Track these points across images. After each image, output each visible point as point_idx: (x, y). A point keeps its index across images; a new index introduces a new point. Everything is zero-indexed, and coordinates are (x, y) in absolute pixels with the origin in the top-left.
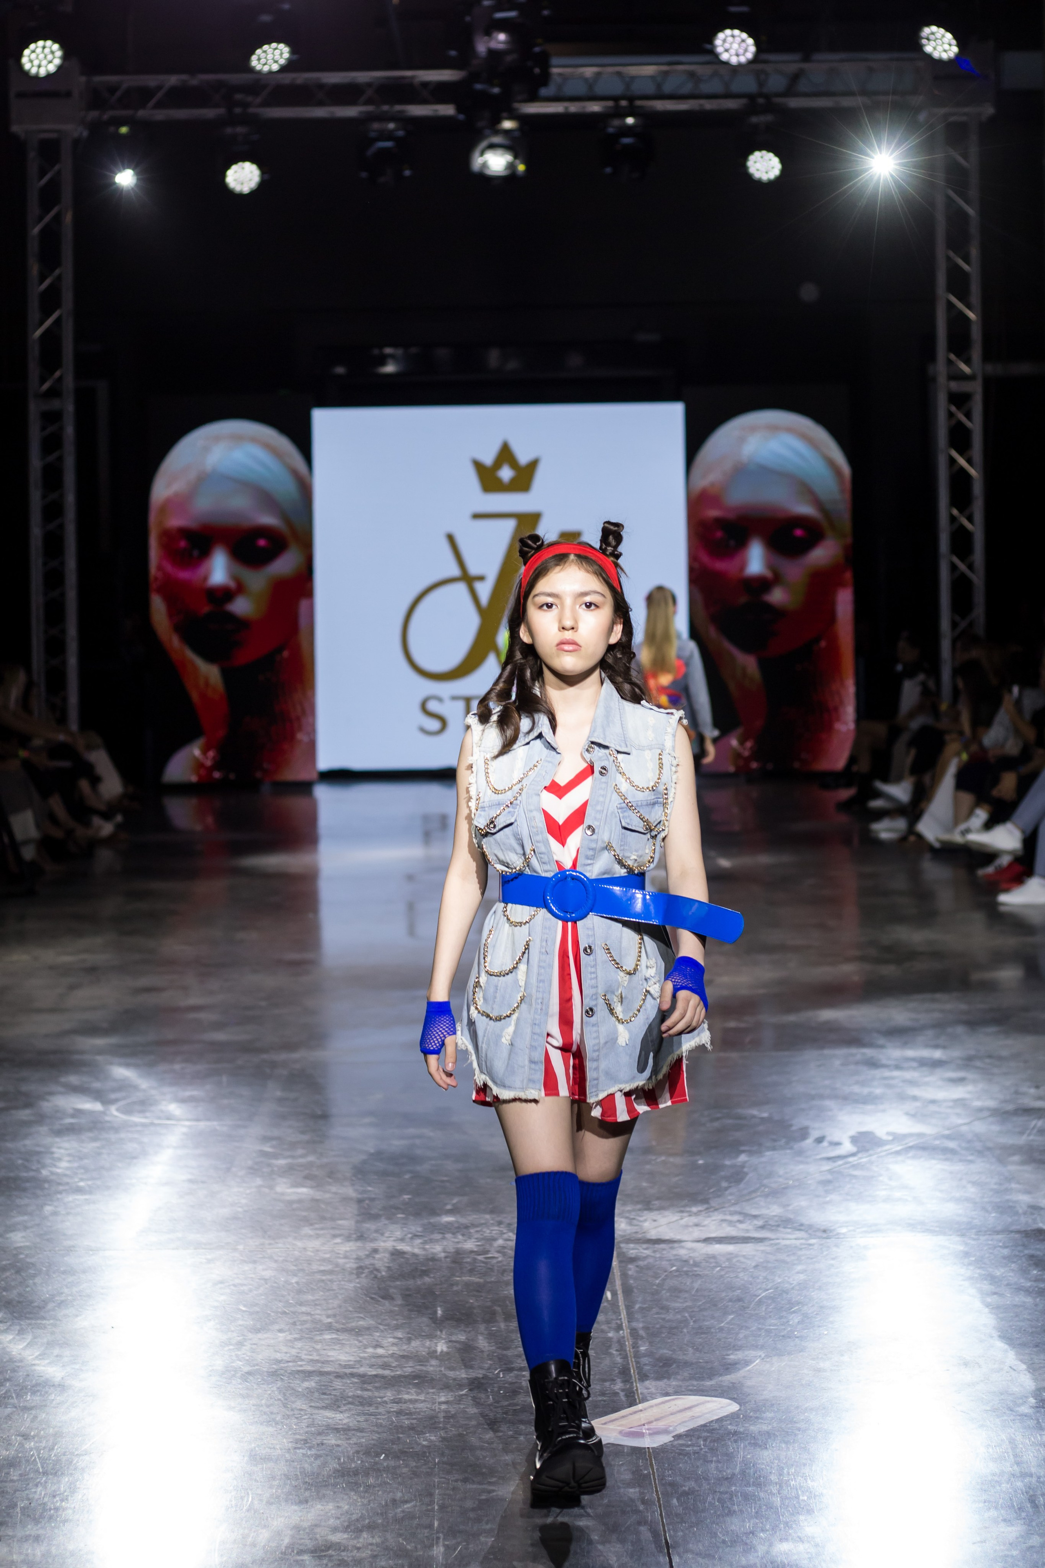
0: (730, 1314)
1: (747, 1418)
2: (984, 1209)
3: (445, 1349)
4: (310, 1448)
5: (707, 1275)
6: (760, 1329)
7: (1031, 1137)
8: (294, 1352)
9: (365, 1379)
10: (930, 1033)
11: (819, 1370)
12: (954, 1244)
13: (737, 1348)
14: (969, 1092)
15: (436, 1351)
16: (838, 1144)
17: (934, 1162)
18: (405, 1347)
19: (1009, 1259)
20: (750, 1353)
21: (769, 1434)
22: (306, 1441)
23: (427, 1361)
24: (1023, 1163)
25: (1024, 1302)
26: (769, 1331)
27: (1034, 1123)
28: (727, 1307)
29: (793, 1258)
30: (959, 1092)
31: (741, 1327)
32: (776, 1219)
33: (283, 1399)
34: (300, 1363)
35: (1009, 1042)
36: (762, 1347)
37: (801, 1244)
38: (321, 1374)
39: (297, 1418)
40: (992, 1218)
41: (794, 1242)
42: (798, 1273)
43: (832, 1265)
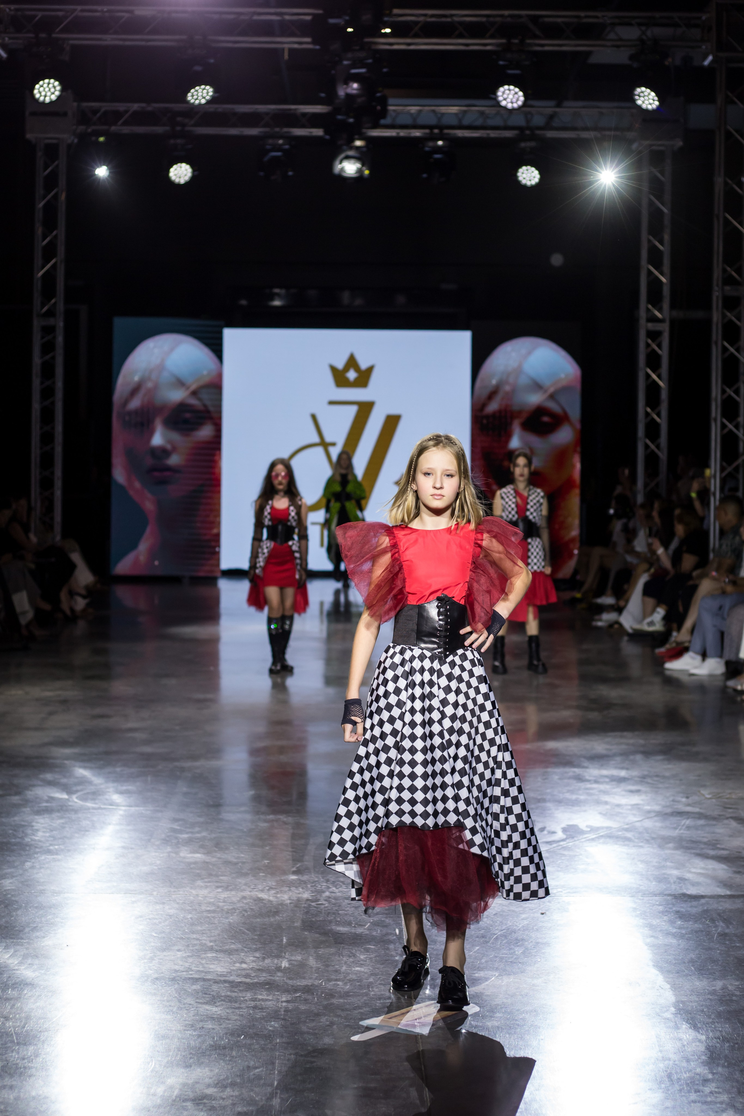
0: (477, 946)
1: (484, 1016)
2: (648, 879)
3: (287, 966)
4: (195, 1030)
6: (496, 957)
7: (682, 831)
8: (187, 965)
9: (233, 985)
10: (618, 759)
11: (534, 985)
12: (626, 902)
13: (480, 969)
14: (642, 800)
15: (281, 967)
16: (554, 833)
17: (617, 846)
18: (261, 963)
19: (663, 913)
20: (490, 973)
21: (498, 1028)
22: (192, 1026)
23: (275, 973)
24: (676, 848)
25: (671, 943)
26: (502, 959)
27: (683, 822)
28: (475, 941)
29: (520, 909)
30: (635, 800)
31: (484, 955)
33: (178, 997)
34: (190, 973)
35: (670, 766)
36: (497, 969)
38: (204, 980)
39: (187, 1010)
40: (654, 886)
42: (523, 919)
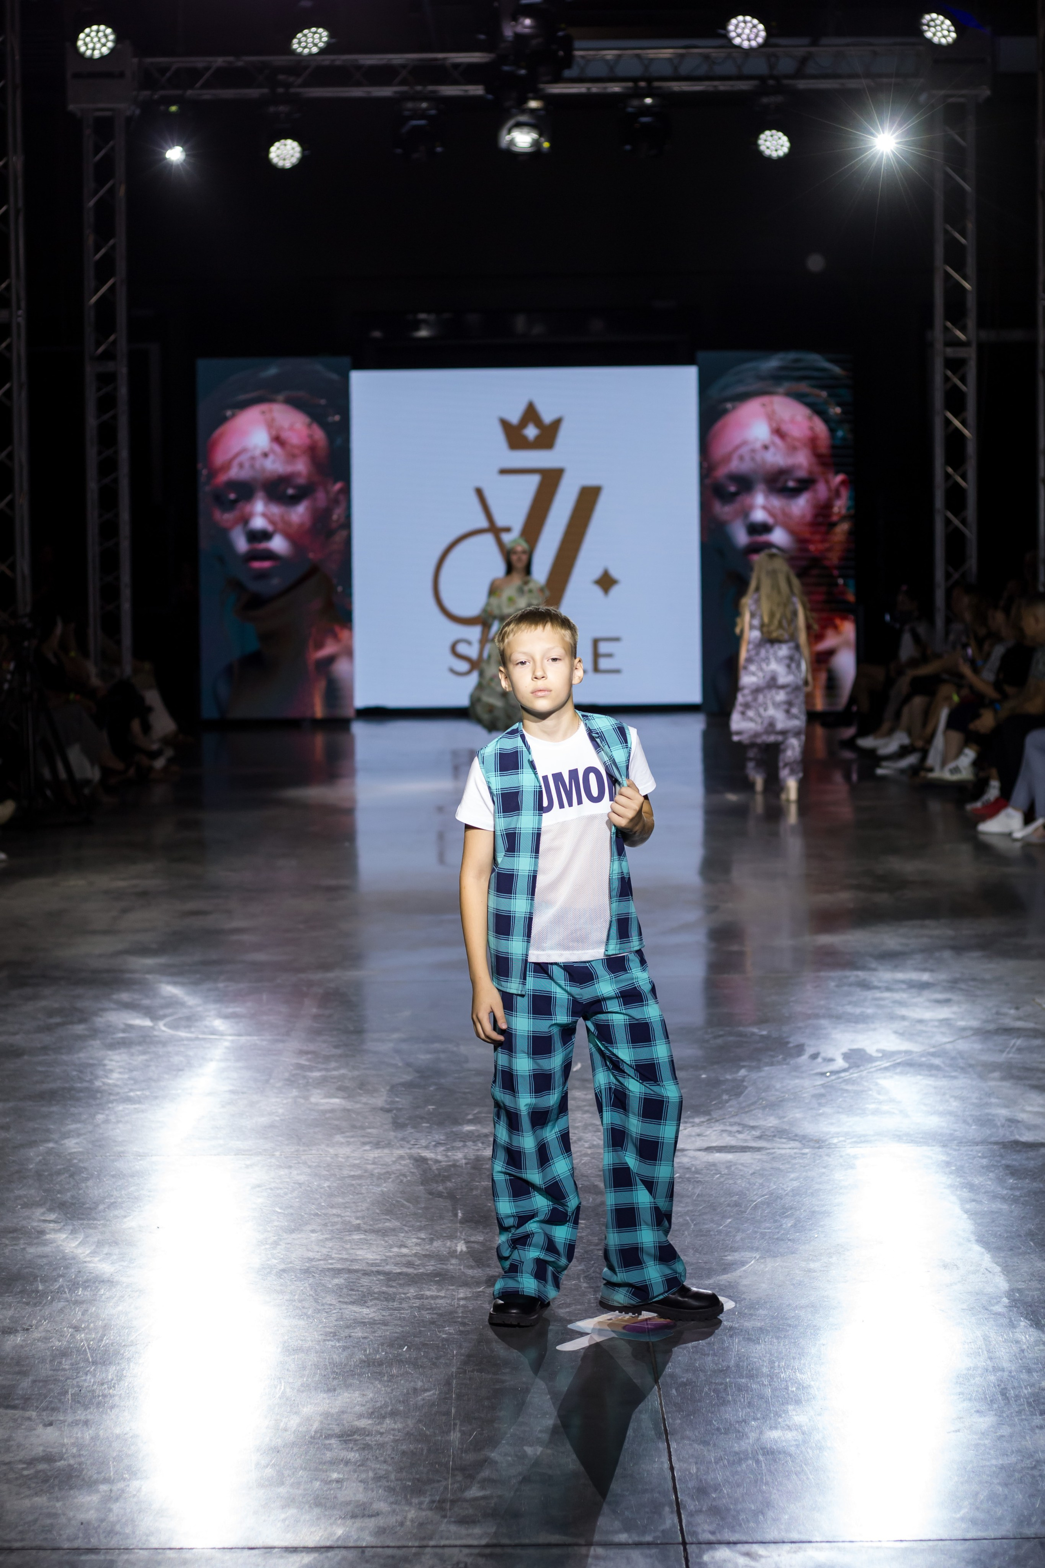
0: (729, 1218)
1: (741, 1314)
2: (965, 1122)
3: (464, 1249)
4: (338, 1340)
5: (707, 1182)
7: (1011, 1055)
8: (324, 1251)
9: (390, 1277)
10: (919, 957)
11: (810, 1271)
12: (936, 1154)
13: (734, 1250)
14: (954, 1013)
15: (456, 1251)
16: (831, 1060)
17: (919, 1077)
18: (427, 1247)
19: (988, 1168)
20: (747, 1254)
21: (761, 1329)
22: (335, 1334)
23: (448, 1260)
24: (1003, 1079)
25: (1000, 1209)
26: (763, 1235)
27: (1013, 1042)
28: (726, 1211)
29: (787, 1166)
30: (944, 1013)
31: (738, 1230)
32: (772, 1129)
33: (314, 1295)
34: (330, 1261)
35: (992, 966)
36: (757, 1249)
37: (795, 1153)
38: (350, 1271)
39: (327, 1312)
40: (973, 1131)
41: (788, 1151)
42: (791, 1180)
43: (824, 1173)
